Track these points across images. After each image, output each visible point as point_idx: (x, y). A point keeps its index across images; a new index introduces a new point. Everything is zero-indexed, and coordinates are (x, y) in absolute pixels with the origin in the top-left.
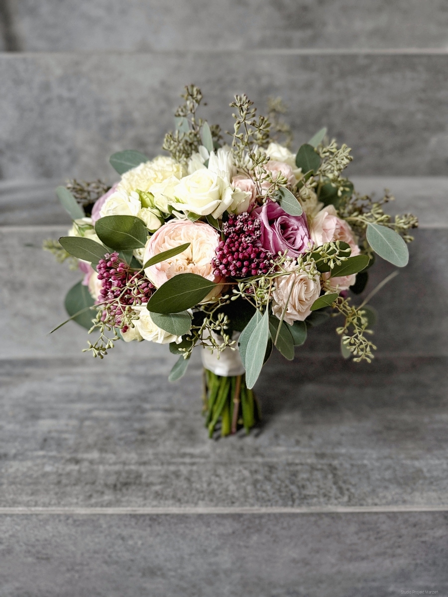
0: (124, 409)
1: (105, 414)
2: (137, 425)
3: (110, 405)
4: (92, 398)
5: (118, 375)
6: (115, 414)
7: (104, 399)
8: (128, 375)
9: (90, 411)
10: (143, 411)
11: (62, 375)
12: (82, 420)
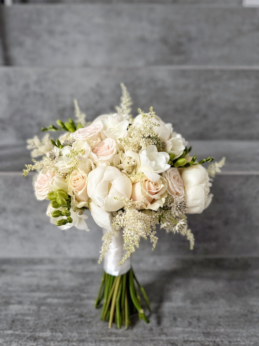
0: (68, 297)
1: (56, 301)
2: (77, 310)
3: (59, 294)
4: (47, 289)
5: (64, 271)
6: (62, 301)
7: (55, 289)
8: (71, 272)
9: (45, 298)
10: (82, 299)
11: (27, 271)
12: (40, 305)
